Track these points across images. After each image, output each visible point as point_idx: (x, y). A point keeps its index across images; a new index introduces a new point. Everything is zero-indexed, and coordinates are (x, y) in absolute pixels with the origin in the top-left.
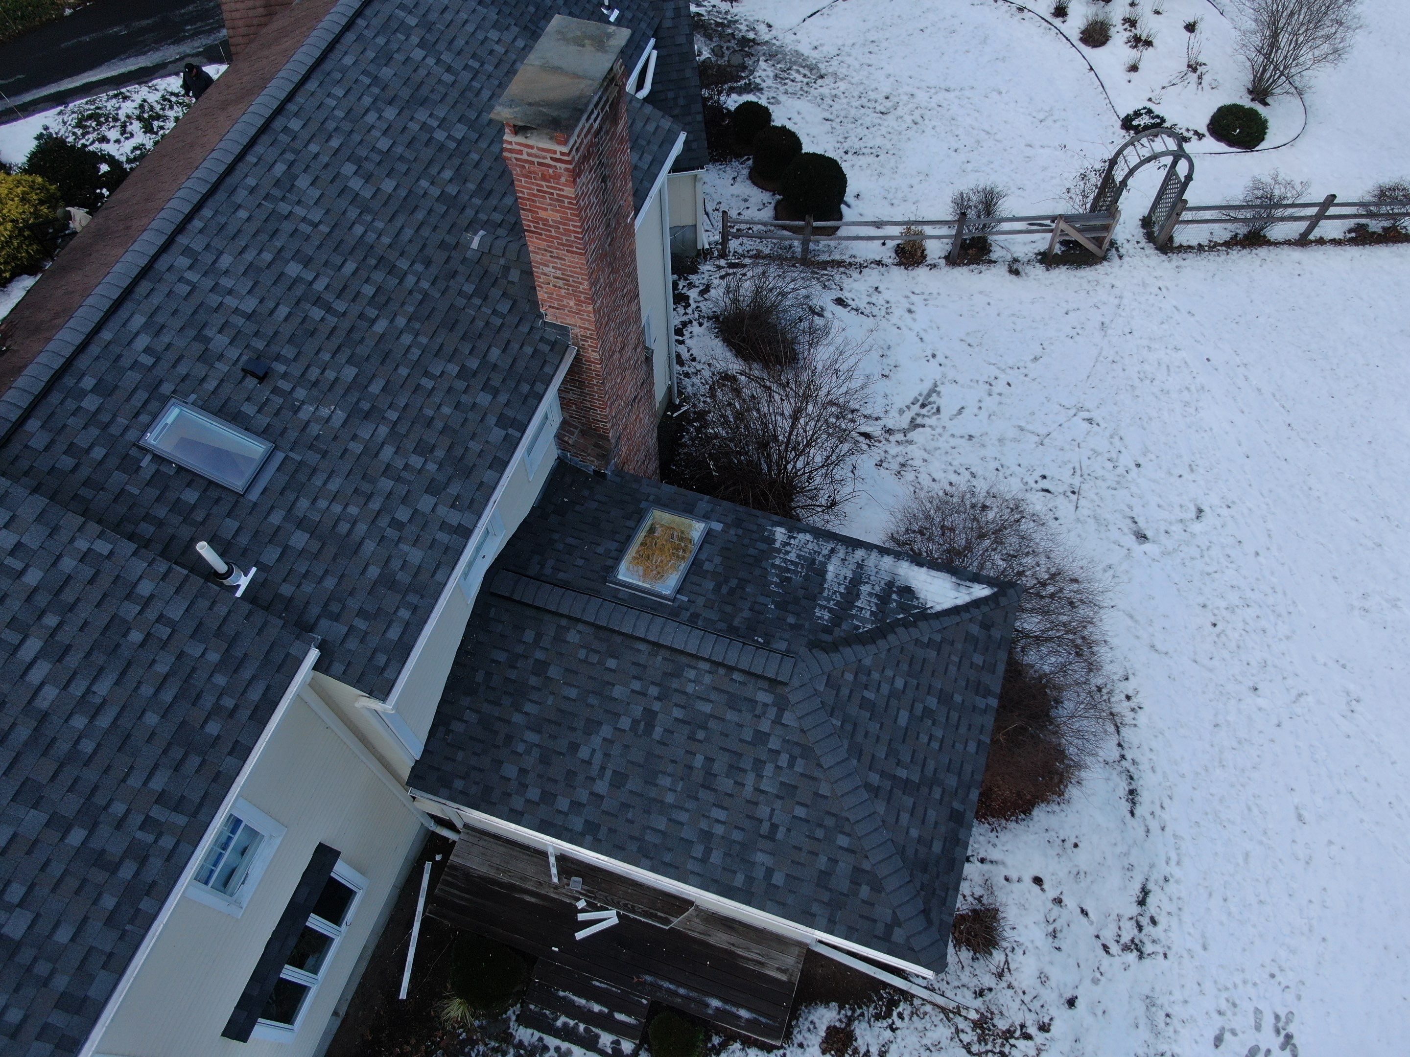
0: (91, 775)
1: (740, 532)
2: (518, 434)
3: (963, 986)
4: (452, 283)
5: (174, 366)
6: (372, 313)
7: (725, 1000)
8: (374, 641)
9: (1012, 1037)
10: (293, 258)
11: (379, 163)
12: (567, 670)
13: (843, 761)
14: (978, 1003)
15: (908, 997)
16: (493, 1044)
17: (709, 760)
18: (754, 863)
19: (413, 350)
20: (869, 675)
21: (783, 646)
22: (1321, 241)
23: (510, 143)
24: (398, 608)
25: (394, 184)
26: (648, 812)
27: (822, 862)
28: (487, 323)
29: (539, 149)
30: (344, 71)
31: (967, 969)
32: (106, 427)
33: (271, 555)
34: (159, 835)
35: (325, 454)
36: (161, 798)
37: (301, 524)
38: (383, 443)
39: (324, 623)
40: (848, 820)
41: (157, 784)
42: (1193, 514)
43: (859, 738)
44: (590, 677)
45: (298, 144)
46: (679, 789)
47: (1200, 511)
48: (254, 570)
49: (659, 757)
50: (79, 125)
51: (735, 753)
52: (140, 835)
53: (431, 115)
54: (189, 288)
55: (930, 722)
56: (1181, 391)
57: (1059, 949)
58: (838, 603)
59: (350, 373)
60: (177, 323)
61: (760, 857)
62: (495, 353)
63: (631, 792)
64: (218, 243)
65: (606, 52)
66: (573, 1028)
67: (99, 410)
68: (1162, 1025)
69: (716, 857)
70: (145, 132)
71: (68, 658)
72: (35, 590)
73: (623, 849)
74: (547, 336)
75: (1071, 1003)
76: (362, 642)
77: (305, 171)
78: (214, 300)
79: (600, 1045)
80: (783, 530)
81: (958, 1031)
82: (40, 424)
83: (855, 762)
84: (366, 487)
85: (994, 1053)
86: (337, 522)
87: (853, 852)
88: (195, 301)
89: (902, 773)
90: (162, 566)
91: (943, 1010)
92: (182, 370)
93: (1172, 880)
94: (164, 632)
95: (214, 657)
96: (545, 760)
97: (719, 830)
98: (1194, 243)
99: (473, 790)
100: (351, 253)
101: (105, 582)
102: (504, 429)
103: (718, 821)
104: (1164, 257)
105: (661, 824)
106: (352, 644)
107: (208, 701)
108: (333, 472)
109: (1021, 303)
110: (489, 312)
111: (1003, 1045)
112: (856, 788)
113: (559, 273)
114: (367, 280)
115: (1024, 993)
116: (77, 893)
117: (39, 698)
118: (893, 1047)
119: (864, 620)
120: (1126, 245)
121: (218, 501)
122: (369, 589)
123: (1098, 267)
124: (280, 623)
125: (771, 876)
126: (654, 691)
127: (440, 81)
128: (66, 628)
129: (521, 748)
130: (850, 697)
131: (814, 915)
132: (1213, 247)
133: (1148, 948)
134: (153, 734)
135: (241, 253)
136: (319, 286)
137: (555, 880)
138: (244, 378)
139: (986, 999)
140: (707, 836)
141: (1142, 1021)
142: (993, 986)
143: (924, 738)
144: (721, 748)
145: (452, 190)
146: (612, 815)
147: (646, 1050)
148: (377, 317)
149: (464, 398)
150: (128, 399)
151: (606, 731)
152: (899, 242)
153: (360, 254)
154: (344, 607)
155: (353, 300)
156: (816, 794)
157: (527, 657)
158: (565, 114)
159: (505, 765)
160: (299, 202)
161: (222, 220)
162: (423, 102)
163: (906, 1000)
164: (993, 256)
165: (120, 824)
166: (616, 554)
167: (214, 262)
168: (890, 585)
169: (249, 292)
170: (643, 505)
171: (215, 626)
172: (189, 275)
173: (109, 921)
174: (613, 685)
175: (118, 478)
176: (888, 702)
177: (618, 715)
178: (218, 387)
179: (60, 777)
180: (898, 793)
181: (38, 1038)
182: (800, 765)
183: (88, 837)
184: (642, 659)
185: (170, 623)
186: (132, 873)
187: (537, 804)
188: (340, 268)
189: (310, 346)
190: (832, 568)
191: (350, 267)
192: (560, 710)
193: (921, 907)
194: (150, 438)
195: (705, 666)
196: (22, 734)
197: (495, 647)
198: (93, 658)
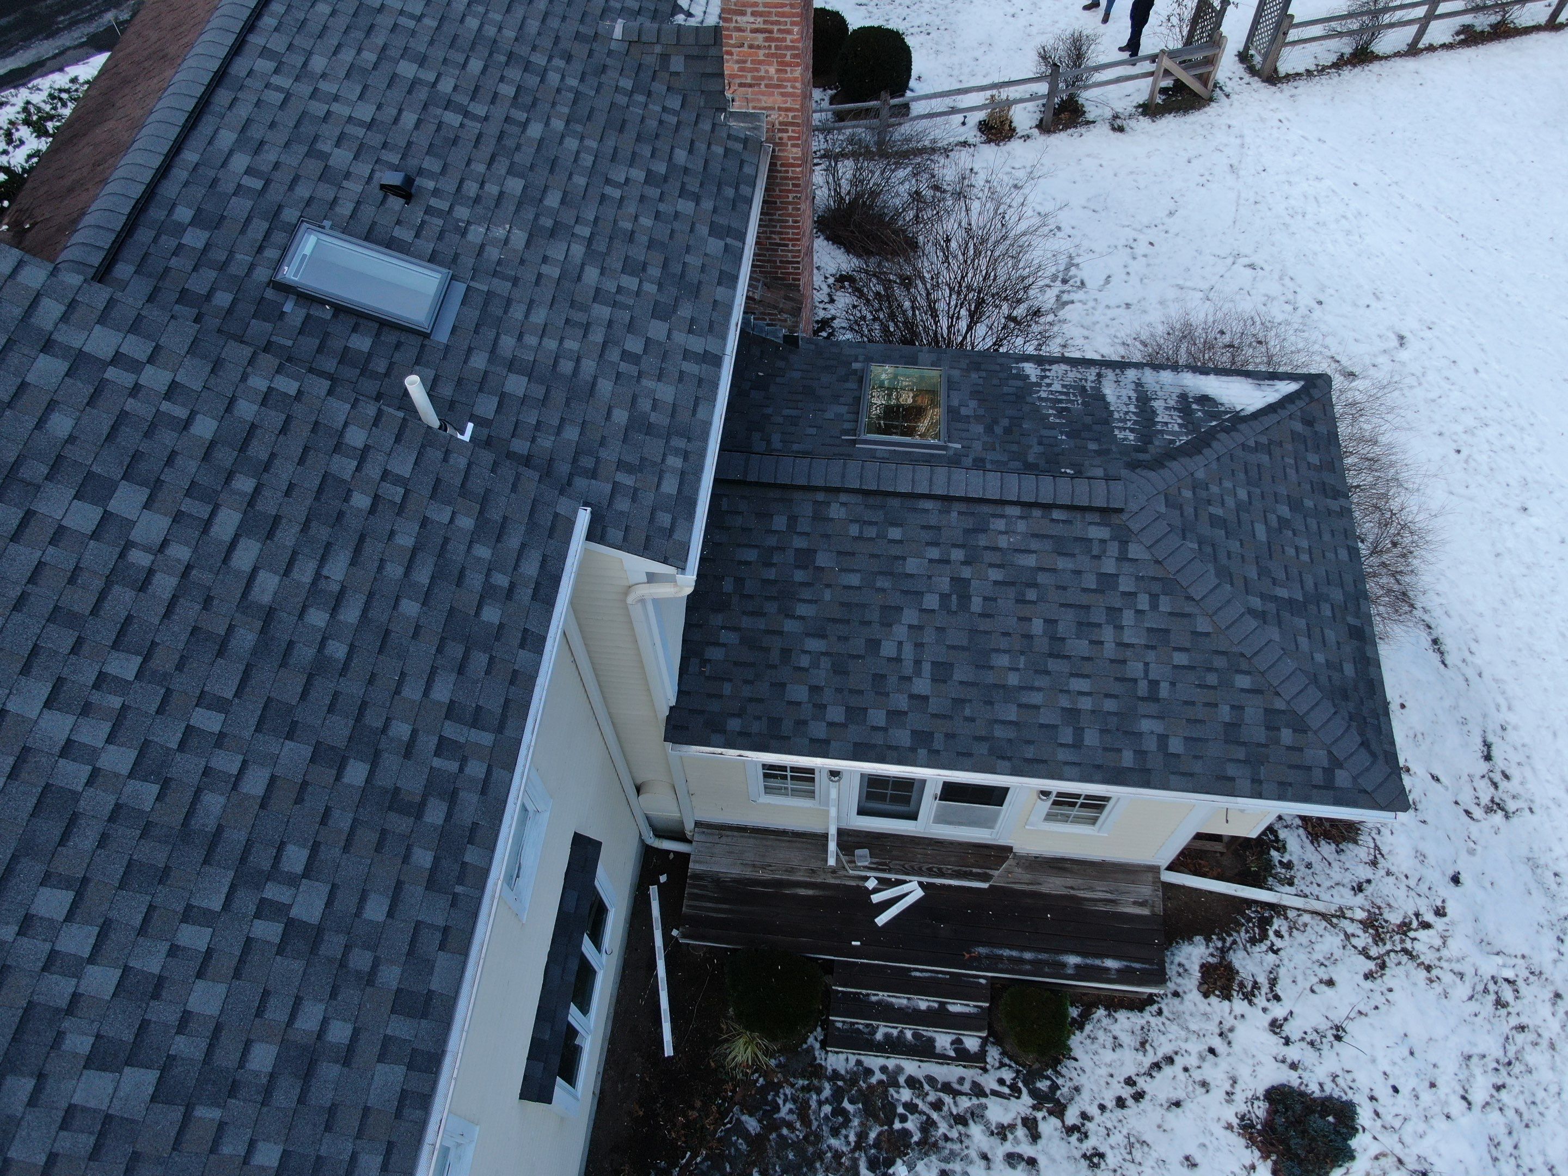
0: (353, 688)
1: (984, 374)
2: (740, 245)
3: (1337, 884)
4: (604, 78)
5: (291, 188)
6: (521, 116)
7: (1083, 954)
8: (648, 498)
9: (1410, 929)
10: (402, 56)
12: (839, 553)
13: (1215, 588)
14: (1360, 899)
15: (1278, 910)
16: (801, 1082)
17: (1050, 622)
18: (1141, 734)
19: (583, 155)
20: (1207, 489)
21: (1099, 472)
22: (1431, 48)
24: (664, 455)
26: (989, 703)
27: (1225, 713)
28: (661, 122)
31: (1336, 865)
32: (223, 267)
33: (487, 406)
34: (464, 761)
35: (515, 281)
36: (452, 712)
37: (512, 365)
38: (583, 265)
39: (580, 483)
40: (1242, 655)
41: (442, 692)
42: (1395, 342)
43: (1224, 561)
44: (872, 556)
46: (1021, 666)
47: (1401, 338)
48: (470, 426)
49: (986, 632)
51: (1081, 607)
52: (437, 762)
54: (283, 96)
55: (1290, 533)
56: (1337, 221)
57: (1424, 822)
58: (1135, 422)
59: (515, 186)
60: (280, 137)
61: (1146, 725)
62: (681, 156)
63: (961, 683)
64: (302, 42)
66: (899, 1037)
67: (207, 247)
68: (1554, 887)
69: (1091, 738)
70: (38, 137)
71: (279, 534)
72: (213, 444)
74: (734, 131)
75: (1456, 880)
76: (634, 500)
78: (318, 108)
79: (938, 1050)
80: (1031, 365)
81: (1347, 936)
82: (132, 269)
83: (1228, 587)
84: (580, 317)
85: (1396, 952)
86: (556, 362)
87: (1259, 692)
88: (294, 110)
89: (1283, 593)
90: (370, 409)
91: (1323, 916)
93: (1509, 728)
94: (395, 493)
95: (466, 523)
96: (839, 670)
97: (1086, 704)
98: (1301, 70)
99: (755, 728)
100: (473, 47)
101: (301, 432)
102: (722, 239)
103: (1081, 693)
104: (1273, 89)
105: (1012, 714)
106: (623, 505)
107: (475, 580)
108: (532, 301)
109: (1136, 159)
110: (659, 109)
111: (1402, 941)
112: (1242, 615)
114: (502, 79)
115: (1407, 877)
116: (379, 848)
117: (256, 590)
118: (1282, 971)
119: (1173, 433)
120: (1229, 83)
121: (398, 346)
122: (621, 436)
123: (1207, 109)
124: (536, 475)
125: (1167, 745)
126: (957, 555)
128: (266, 493)
129: (805, 661)
130: (1196, 515)
131: (1232, 779)
132: (1322, 70)
133: (1511, 806)
134: (418, 628)
135: (335, 54)
136: (446, 86)
137: (832, 862)
138: (385, 198)
139: (1366, 893)
140: (1072, 714)
141: (1533, 886)
142: (1371, 877)
143: (1291, 552)
144: (1062, 605)
146: (944, 717)
147: (993, 1043)
148: (528, 120)
149: (662, 207)
150: (243, 231)
151: (910, 616)
152: (981, 115)
153: (482, 50)
154: (598, 461)
155: (493, 102)
156: (1194, 633)
157: (783, 549)
159: (789, 686)
161: (301, 16)
163: (1279, 915)
164: (1090, 117)
165: (408, 751)
166: (852, 417)
167: (305, 64)
168: (1183, 397)
169: (361, 97)
170: (856, 366)
171: (458, 481)
172: (277, 80)
173: (432, 883)
174: (904, 559)
175: (259, 328)
176: (1238, 516)
177: (921, 594)
178: (355, 210)
179: (313, 694)
180: (1286, 615)
181: (381, 1058)
182: (1165, 605)
183: (371, 773)
184: (933, 520)
185: (399, 480)
186: (442, 816)
187: (844, 726)
188: (464, 66)
189: (457, 156)
190: (1109, 390)
191: (476, 65)
192: (842, 604)
193: (1358, 739)
194: (289, 273)
195: (1015, 511)
196: (246, 638)
197: (739, 545)
198: (313, 531)
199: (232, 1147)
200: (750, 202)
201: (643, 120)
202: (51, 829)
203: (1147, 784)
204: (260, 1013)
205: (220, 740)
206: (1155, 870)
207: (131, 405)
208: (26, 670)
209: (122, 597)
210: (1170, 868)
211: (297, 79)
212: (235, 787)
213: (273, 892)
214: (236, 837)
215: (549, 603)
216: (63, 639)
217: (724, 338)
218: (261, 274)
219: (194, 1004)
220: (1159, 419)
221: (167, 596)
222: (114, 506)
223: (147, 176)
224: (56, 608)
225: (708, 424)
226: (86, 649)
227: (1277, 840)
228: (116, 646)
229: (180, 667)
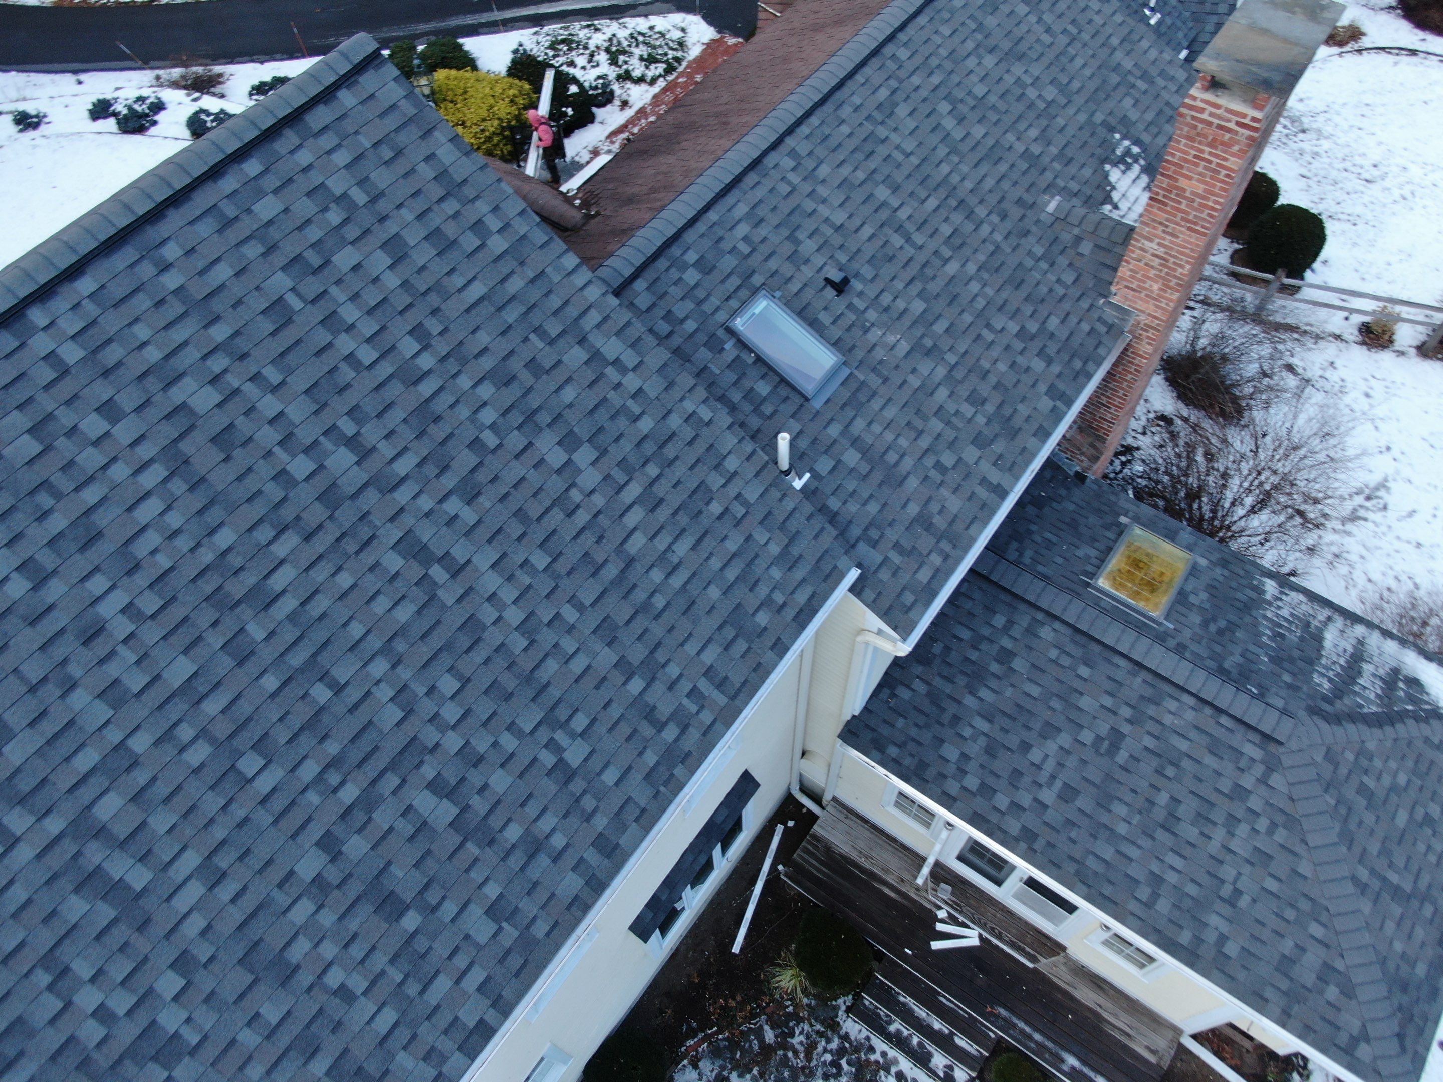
0: (658, 630)
1: (1226, 573)
2: (1065, 410)
4: (1023, 241)
5: (766, 260)
6: (947, 253)
7: (1084, 1062)
8: (905, 578)
10: (883, 182)
11: (973, 108)
12: (1033, 665)
13: (1332, 844)
16: (819, 1027)
17: (1175, 801)
18: (1206, 924)
19: (979, 299)
20: (1371, 760)
21: (1279, 703)
23: (1195, 98)
24: (931, 551)
25: (983, 131)
26: (1094, 836)
27: (1287, 946)
28: (1051, 290)
29: (1228, 111)
30: (953, 12)
32: (700, 303)
33: (824, 465)
34: (702, 708)
35: (886, 380)
36: (709, 673)
37: (855, 442)
38: (939, 384)
39: (863, 547)
40: (1327, 910)
41: (709, 657)
43: (1353, 825)
44: (1058, 680)
45: (903, 74)
46: (1135, 822)
48: (807, 476)
49: (1119, 782)
50: (552, 46)
51: (1207, 801)
53: (1026, 71)
54: (790, 189)
55: (1430, 832)
58: (1338, 675)
59: (918, 306)
60: (774, 220)
61: (1214, 920)
62: (1053, 323)
63: (1080, 810)
64: (820, 152)
65: (1319, 23)
66: (907, 1038)
67: (697, 285)
69: (1163, 906)
71: (658, 511)
72: (646, 437)
73: (1059, 867)
74: (1105, 317)
76: (894, 574)
77: (905, 100)
78: (809, 205)
79: (932, 1065)
80: (1274, 583)
82: (646, 284)
83: (1344, 849)
84: (919, 423)
86: (887, 451)
87: (1327, 946)
88: (792, 203)
89: (1394, 878)
90: (748, 447)
92: (773, 265)
94: (739, 511)
95: (774, 549)
96: (990, 751)
97: (1172, 878)
99: (907, 761)
100: (936, 189)
101: (700, 447)
102: (1054, 400)
103: (1173, 868)
105: (1108, 853)
106: (885, 575)
107: (763, 590)
108: (890, 399)
110: (1054, 279)
112: (1343, 878)
113: (1161, 252)
114: (946, 220)
116: (629, 739)
117: (630, 542)
119: (1367, 700)
121: (786, 399)
122: (907, 524)
124: (834, 533)
125: (1224, 944)
127: (1038, 40)
128: (663, 481)
129: (967, 732)
130: (1348, 777)
131: (1266, 1000)
134: (713, 607)
135: (838, 166)
136: (903, 214)
137: (921, 880)
138: (824, 287)
140: (1157, 880)
143: (1422, 847)
144: (1192, 792)
145: (1036, 149)
146: (1053, 828)
148: (951, 258)
149: (1020, 359)
150: (723, 281)
151: (1064, 739)
152: (1367, 319)
153: (942, 193)
154: (882, 536)
155: (931, 236)
156: (1295, 871)
157: (991, 641)
158: (1276, 77)
159: (946, 745)
160: (896, 130)
161: (827, 132)
162: (1021, 57)
165: (672, 687)
166: (1096, 562)
167: (814, 169)
168: (1396, 671)
169: (841, 206)
170: (1123, 520)
171: (781, 518)
172: (791, 177)
173: (648, 777)
174: (1081, 694)
175: (704, 354)
176: (1388, 795)
177: (1081, 727)
178: (801, 290)
179: (633, 624)
180: (1386, 896)
181: (574, 869)
182: (1280, 835)
183: (645, 689)
184: (1120, 675)
185: (745, 504)
186: (674, 737)
187: (974, 795)
188: (924, 202)
189: (887, 271)
190: (1330, 636)
191: (932, 203)
192: (1018, 705)
193: (1397, 1029)
194: (739, 323)
195: (1190, 701)
196: (611, 571)
197: (960, 623)
198: (678, 517)
199: (477, 875)
200: (1089, 376)
201: (1038, 283)
202: (464, 641)
203: (1191, 965)
204: (522, 805)
205: (570, 630)
206: (1178, 1032)
207: (611, 395)
208: (490, 541)
209: (557, 515)
210: (1195, 1037)
211: (805, 179)
212: (566, 662)
213: (560, 737)
214: (555, 693)
215: (803, 626)
216: (515, 530)
217: (1017, 478)
218: (721, 316)
219: (492, 782)
220: (1360, 681)
221: (580, 526)
222: (576, 457)
223: (681, 223)
224: (520, 509)
225: (973, 540)
226: (524, 541)
227: (1305, 1067)
228: (541, 545)
229: (569, 574)
